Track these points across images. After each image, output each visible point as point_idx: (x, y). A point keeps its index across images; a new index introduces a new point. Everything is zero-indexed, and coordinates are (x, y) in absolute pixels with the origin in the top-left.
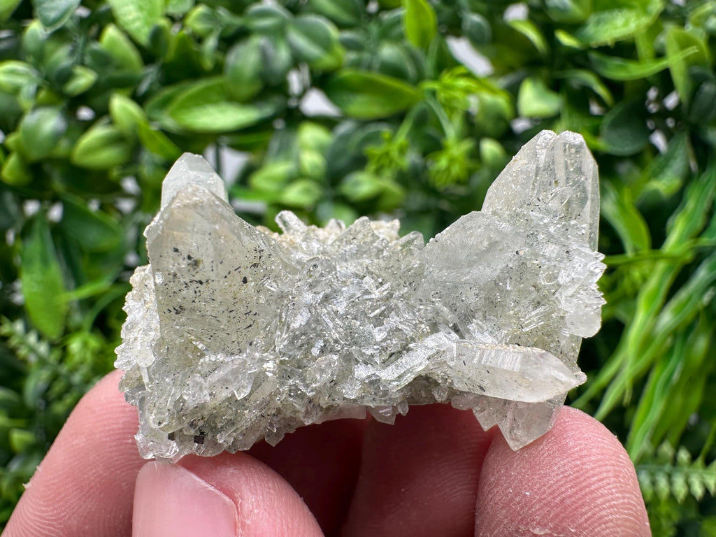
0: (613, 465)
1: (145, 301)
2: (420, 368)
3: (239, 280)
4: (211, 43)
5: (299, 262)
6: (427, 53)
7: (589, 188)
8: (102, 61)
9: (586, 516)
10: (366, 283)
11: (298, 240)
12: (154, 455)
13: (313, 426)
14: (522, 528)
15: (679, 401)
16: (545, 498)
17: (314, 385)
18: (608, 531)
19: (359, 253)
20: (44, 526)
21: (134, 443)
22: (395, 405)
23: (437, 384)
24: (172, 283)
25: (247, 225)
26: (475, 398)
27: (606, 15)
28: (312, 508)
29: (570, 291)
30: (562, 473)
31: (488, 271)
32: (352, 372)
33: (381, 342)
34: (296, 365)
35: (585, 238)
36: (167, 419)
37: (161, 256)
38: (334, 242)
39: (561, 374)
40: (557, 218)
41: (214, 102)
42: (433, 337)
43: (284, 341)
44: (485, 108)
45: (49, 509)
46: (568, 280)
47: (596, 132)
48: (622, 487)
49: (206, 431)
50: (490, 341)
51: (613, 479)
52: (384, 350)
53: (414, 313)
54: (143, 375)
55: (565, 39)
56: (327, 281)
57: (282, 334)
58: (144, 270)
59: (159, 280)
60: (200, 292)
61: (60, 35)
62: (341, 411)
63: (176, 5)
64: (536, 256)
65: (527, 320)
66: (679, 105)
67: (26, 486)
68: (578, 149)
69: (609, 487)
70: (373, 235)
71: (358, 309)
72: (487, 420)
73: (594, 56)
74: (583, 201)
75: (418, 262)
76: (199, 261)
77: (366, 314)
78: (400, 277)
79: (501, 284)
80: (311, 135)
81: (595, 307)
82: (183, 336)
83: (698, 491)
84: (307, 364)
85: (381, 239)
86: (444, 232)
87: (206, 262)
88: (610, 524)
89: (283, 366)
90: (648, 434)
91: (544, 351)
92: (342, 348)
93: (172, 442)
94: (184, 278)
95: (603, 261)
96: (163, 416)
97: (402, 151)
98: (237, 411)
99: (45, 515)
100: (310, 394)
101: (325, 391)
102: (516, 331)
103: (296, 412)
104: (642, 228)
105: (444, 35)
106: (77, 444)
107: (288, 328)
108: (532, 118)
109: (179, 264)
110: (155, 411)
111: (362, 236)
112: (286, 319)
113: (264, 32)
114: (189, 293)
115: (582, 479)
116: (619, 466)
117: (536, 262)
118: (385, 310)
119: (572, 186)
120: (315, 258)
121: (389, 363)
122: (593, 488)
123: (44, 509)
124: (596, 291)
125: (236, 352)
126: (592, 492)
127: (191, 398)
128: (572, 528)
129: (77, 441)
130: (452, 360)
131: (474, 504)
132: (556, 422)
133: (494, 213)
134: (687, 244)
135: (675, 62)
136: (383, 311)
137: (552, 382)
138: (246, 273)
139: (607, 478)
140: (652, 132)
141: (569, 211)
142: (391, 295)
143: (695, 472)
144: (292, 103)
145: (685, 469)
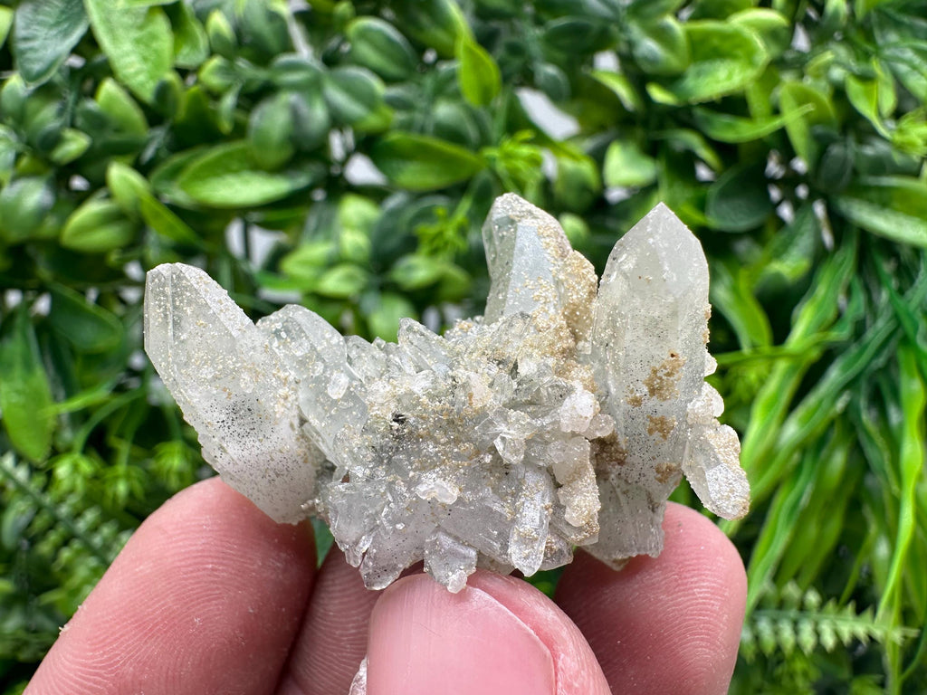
4: (229, 101)
8: (96, 124)
15: (812, 531)
27: (706, 66)
41: (236, 172)
44: (566, 177)
45: (97, 654)
47: (701, 206)
55: (659, 95)
61: (47, 91)
63: (188, 54)
67: (64, 630)
73: (699, 112)
80: (355, 210)
83: (829, 641)
90: (769, 572)
99: (90, 662)
104: (762, 320)
106: (141, 571)
108: (629, 187)
113: (294, 87)
123: (90, 654)
134: (815, 337)
135: (794, 120)
143: (826, 618)
144: (335, 171)
145: (814, 614)
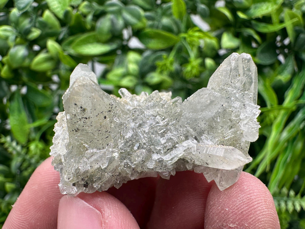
0: (264, 197)
1: (63, 127)
2: (181, 155)
3: (103, 117)
4: (90, 17)
5: (128, 110)
6: (182, 21)
7: (253, 77)
8: (43, 25)
9: (252, 219)
10: (157, 119)
11: (128, 100)
12: (67, 193)
13: (135, 180)
14: (225, 224)
15: (290, 170)
16: (235, 211)
17: (135, 163)
18: (262, 225)
19: (154, 106)
20: (20, 223)
21: (58, 188)
22: (170, 171)
23: (188, 162)
24: (74, 119)
25: (106, 94)
26: (204, 168)
27: (258, 5)
28: (134, 216)
29: (245, 122)
30: (242, 200)
31: (210, 113)
32: (151, 157)
33: (164, 144)
34: (127, 154)
35: (251, 99)
36: (72, 177)
37: (69, 107)
38: (144, 101)
39: (241, 158)
40: (239, 91)
41: (91, 43)
42: (186, 142)
43: (122, 144)
44: (207, 45)
45: (22, 216)
46: (244, 117)
47: (254, 55)
48: (267, 206)
49: (89, 182)
50: (210, 144)
51: (264, 203)
52: (165, 147)
53: (178, 132)
54: (62, 158)
55: (241, 15)
56: (141, 118)
57: (121, 140)
58: (62, 114)
59: (68, 117)
60: (86, 122)
61: (25, 14)
62: (147, 173)
63: (75, 1)
64: (230, 107)
65: (227, 134)
66: (290, 43)
67: (13, 206)
68: (249, 60)
69: (262, 206)
70: (160, 98)
71: (154, 130)
72: (209, 178)
73: (253, 22)
74: (251, 83)
75: (180, 110)
76: (86, 109)
77: (157, 132)
78: (172, 116)
79: (215, 119)
80: (132, 56)
81: (256, 129)
82: (79, 141)
83: (298, 208)
84: (132, 154)
85: (163, 100)
86: (191, 97)
87: (89, 110)
88: (263, 222)
89: (122, 155)
90: (277, 184)
91: (234, 148)
92: (147, 147)
93: (74, 187)
94: (79, 116)
95: (259, 109)
96: (70, 176)
97: (172, 63)
98: (102, 173)
99: (20, 218)
100: (133, 167)
101: (140, 165)
102: (222, 139)
103: (127, 174)
104: (274, 96)
105: (189, 14)
107: (124, 138)
108: (227, 49)
109: (77, 110)
110: (67, 174)
111: (155, 99)
112: (123, 134)
113: (113, 12)
114: (81, 123)
115: (250, 203)
116: (266, 197)
117: (231, 109)
118: (165, 130)
119: (246, 77)
120: (135, 108)
121: (167, 153)
122: (255, 207)
123: (20, 216)
124: (257, 122)
125: (102, 148)
126: (255, 209)
127: (82, 168)
128: (246, 224)
129: (34, 187)
130: (194, 151)
131: (204, 214)
132: (239, 178)
133: (212, 89)
134: (293, 103)
135: (288, 25)
136: (165, 131)
137: (237, 161)
138: (106, 114)
139: (261, 202)
140: (278, 55)
141: (245, 88)
142: (168, 124)
143: (297, 200)
144: (125, 43)
145: (293, 199)
